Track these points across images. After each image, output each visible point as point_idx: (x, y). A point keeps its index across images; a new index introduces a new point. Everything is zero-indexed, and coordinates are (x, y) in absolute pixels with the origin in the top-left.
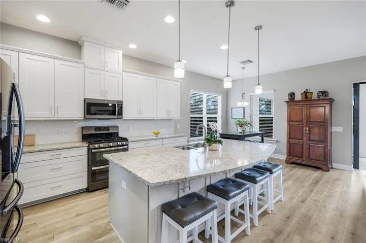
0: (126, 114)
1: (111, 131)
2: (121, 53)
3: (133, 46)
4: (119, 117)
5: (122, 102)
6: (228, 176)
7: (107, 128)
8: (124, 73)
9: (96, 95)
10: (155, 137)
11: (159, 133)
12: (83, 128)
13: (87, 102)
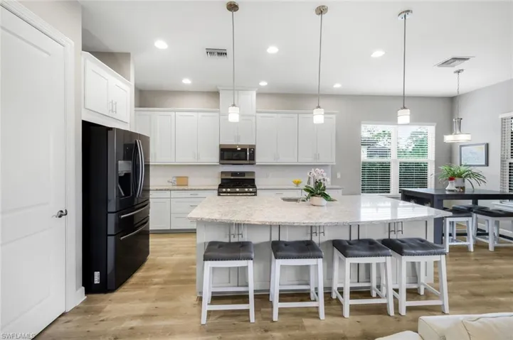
0: (259, 159)
1: (246, 177)
2: (254, 93)
3: (263, 84)
4: (251, 162)
5: (255, 146)
6: (316, 240)
7: (243, 174)
8: (258, 114)
9: (229, 141)
10: (296, 188)
11: (301, 182)
12: (222, 173)
13: (222, 147)
